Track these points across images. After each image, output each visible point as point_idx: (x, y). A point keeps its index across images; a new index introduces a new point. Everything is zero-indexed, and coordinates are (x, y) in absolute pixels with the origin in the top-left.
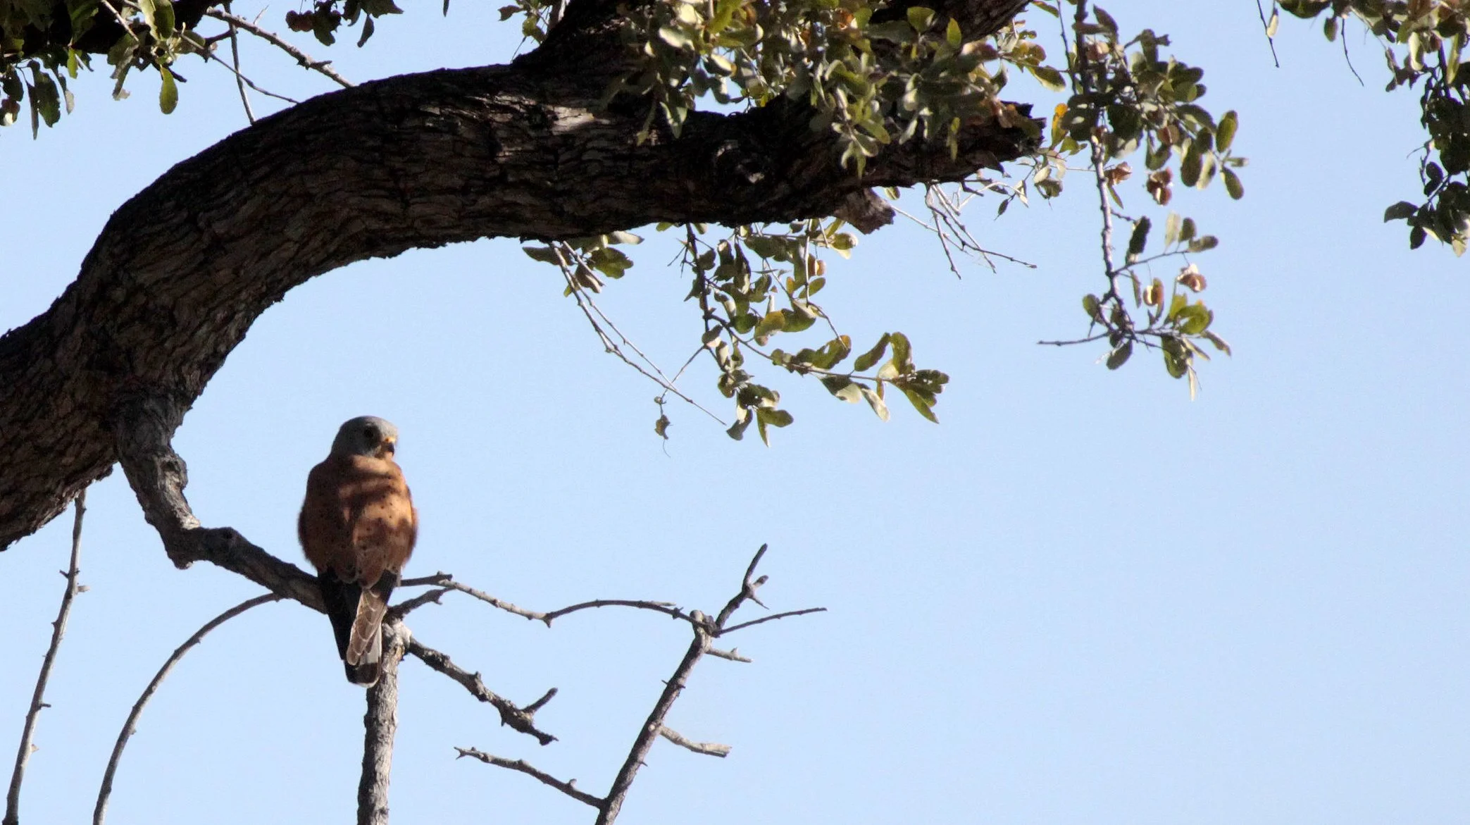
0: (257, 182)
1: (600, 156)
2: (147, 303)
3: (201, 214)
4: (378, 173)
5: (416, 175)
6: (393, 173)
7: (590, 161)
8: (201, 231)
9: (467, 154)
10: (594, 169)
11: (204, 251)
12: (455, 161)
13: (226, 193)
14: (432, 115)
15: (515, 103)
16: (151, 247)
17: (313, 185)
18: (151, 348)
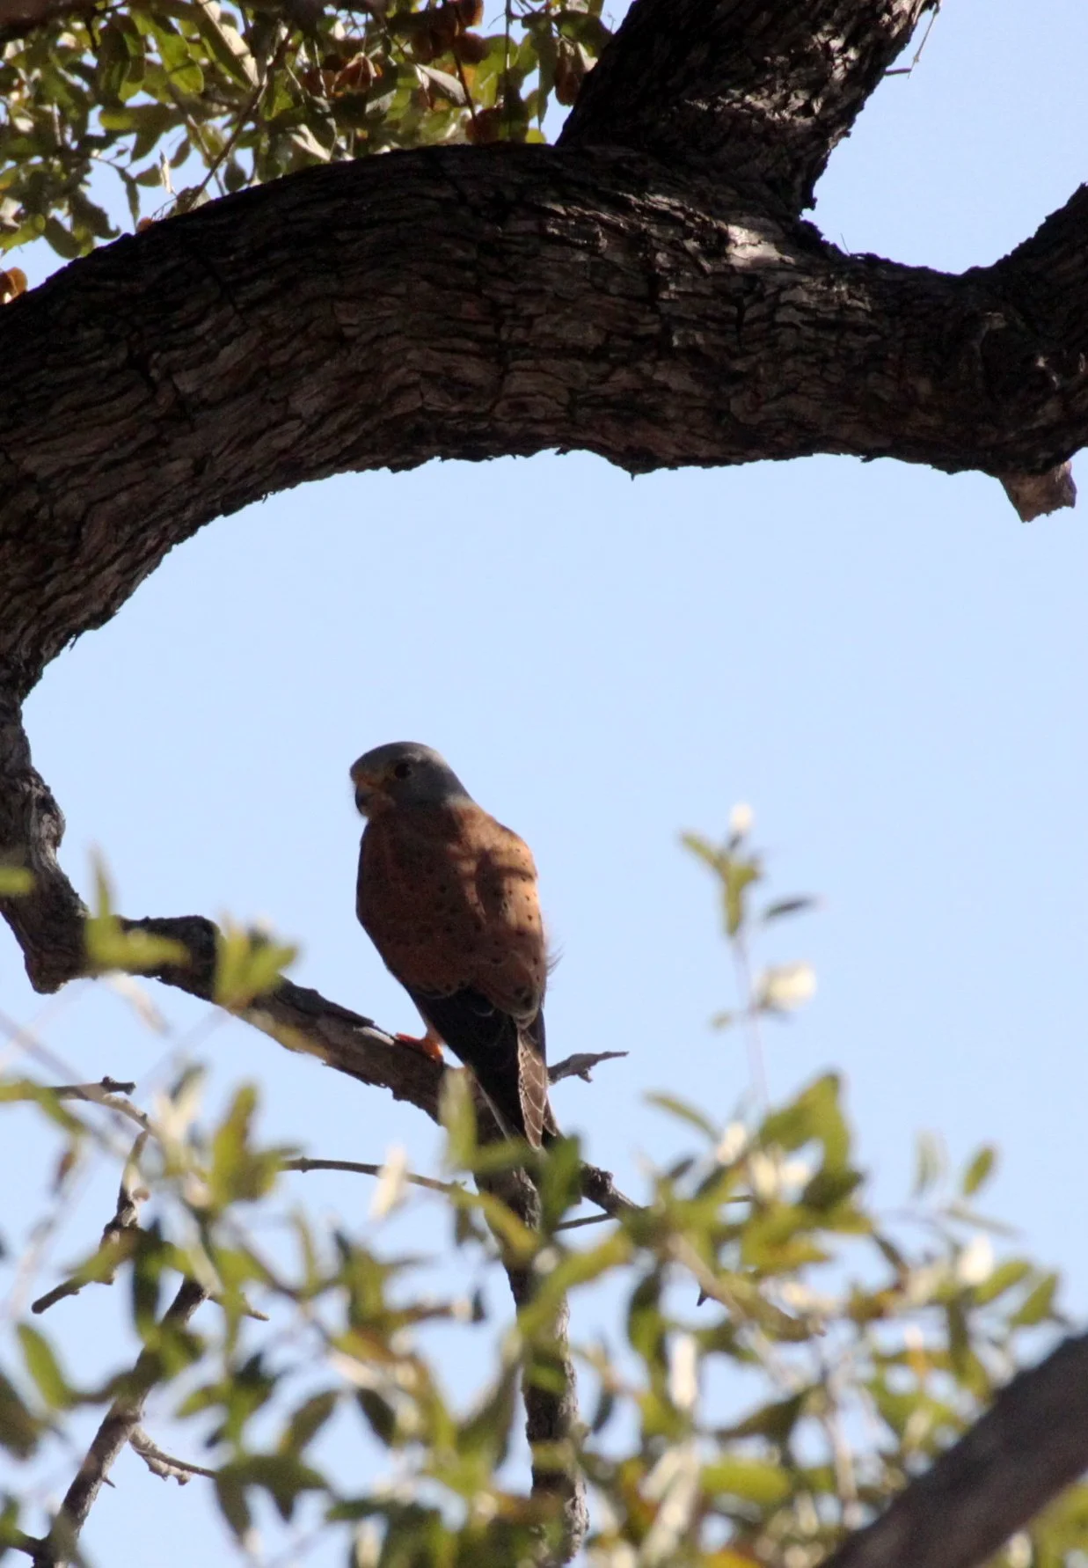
0: (253, 305)
1: (798, 317)
2: (38, 507)
3: (155, 356)
4: (470, 308)
5: (531, 318)
6: (495, 312)
7: (785, 325)
8: (154, 387)
9: (613, 289)
10: (787, 339)
11: (155, 421)
12: (592, 300)
13: (199, 321)
14: (557, 215)
15: (675, 208)
16: (57, 408)
17: (350, 319)
18: (17, 592)
